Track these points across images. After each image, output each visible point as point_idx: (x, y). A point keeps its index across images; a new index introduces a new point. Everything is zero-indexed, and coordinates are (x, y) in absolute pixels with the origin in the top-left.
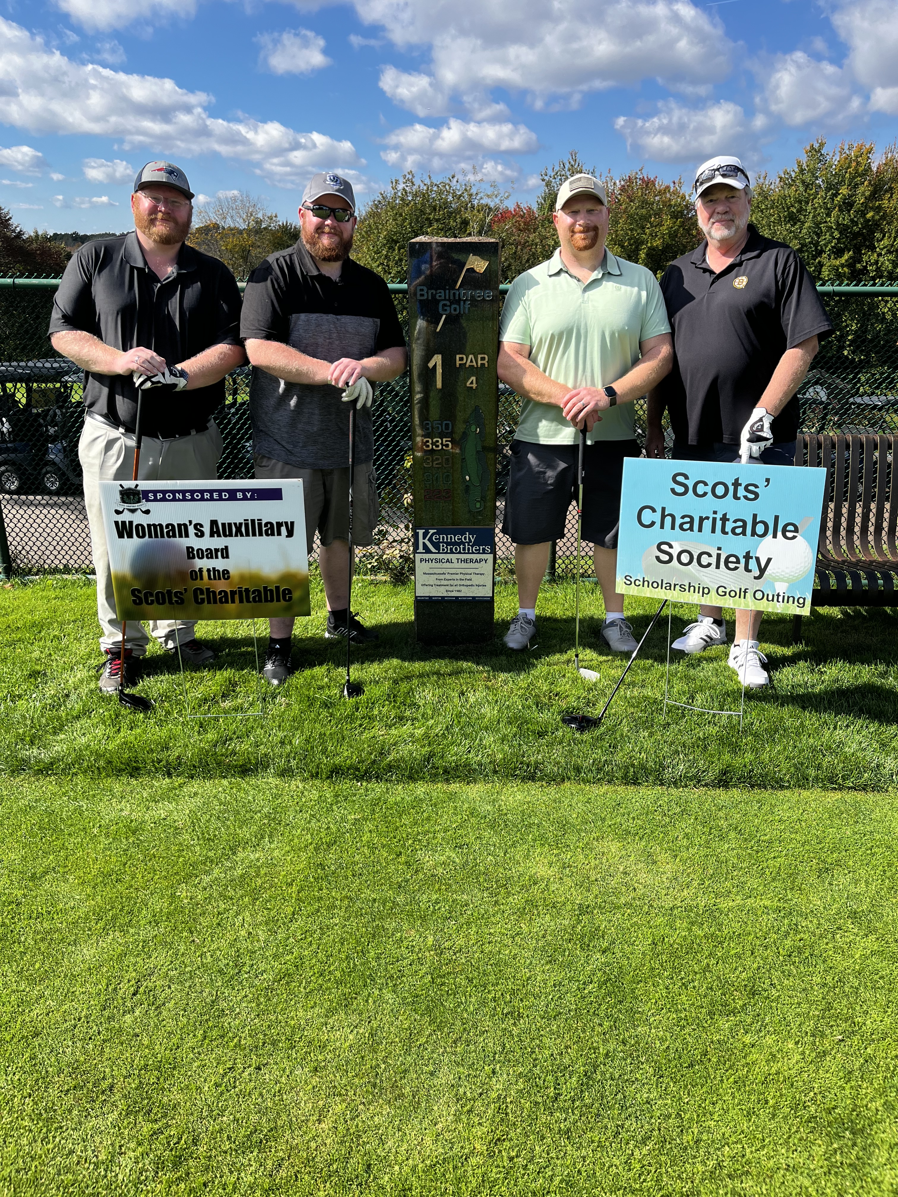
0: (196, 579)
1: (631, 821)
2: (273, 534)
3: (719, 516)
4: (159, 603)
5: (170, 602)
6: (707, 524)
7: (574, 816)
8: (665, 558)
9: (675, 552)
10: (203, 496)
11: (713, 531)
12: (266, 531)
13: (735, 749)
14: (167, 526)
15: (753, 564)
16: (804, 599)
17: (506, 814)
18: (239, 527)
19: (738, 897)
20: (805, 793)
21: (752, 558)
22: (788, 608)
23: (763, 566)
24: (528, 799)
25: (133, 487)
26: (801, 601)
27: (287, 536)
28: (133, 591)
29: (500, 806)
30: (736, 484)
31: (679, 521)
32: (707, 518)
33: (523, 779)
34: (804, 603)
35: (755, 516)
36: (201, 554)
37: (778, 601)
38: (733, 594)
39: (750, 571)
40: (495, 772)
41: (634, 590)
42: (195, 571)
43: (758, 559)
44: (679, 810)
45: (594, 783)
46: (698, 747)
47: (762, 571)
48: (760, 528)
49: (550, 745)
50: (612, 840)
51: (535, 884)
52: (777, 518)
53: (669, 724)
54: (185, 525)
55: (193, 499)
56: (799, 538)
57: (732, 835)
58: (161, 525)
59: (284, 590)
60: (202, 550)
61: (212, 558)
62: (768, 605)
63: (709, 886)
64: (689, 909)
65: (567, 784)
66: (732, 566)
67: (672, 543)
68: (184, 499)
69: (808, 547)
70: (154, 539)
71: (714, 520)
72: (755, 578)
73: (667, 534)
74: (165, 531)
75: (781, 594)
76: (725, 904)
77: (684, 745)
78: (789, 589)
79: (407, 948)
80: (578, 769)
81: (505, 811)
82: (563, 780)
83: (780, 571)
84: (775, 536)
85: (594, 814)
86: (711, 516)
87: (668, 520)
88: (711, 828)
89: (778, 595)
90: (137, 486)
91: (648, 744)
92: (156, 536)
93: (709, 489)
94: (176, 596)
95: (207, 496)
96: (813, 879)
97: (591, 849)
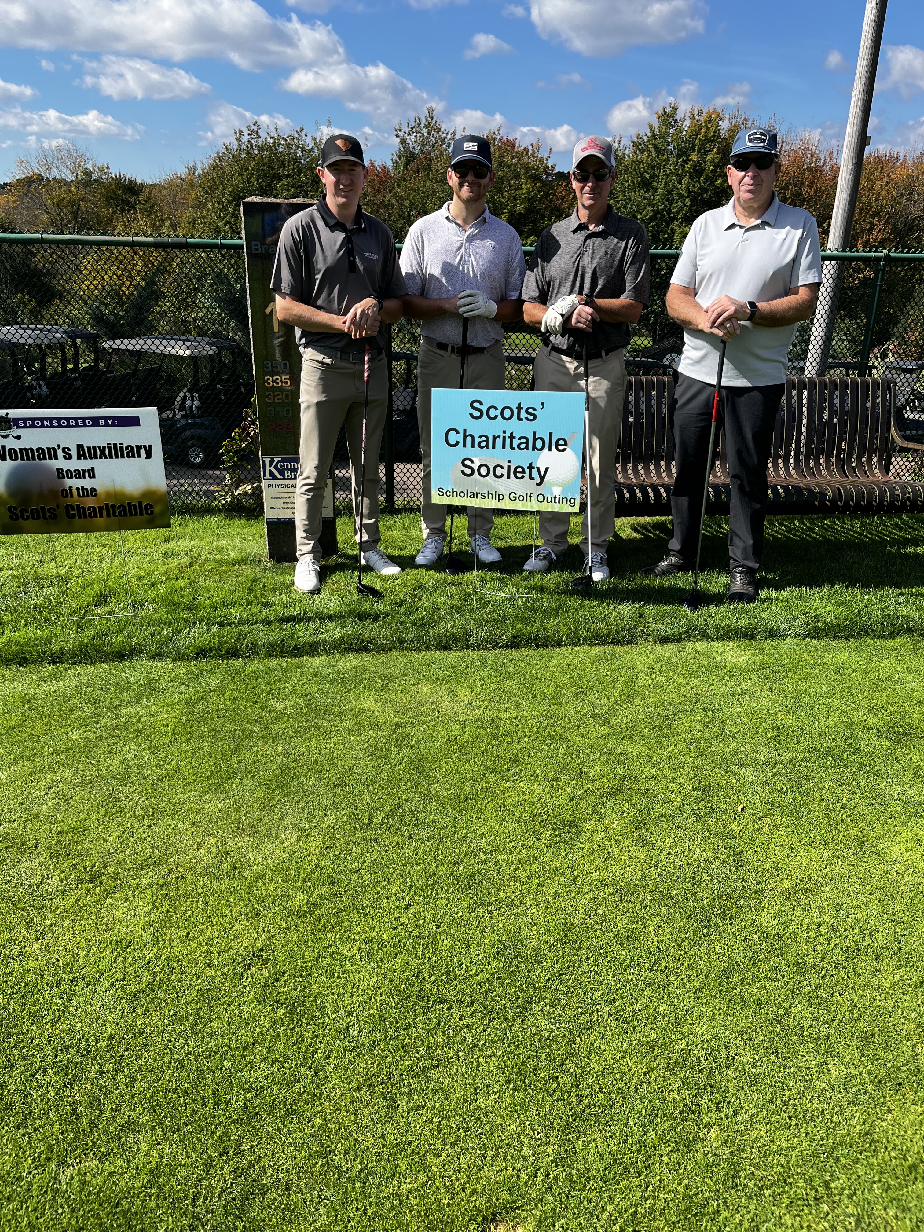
0: (67, 496)
2: (133, 456)
3: (507, 435)
4: (34, 518)
5: (45, 518)
6: (499, 442)
8: (468, 471)
9: (475, 466)
10: (69, 423)
11: (504, 447)
12: (128, 453)
14: (38, 450)
15: (535, 473)
16: (574, 500)
18: (103, 450)
20: (576, 648)
21: (534, 468)
23: (542, 474)
24: (362, 663)
25: (4, 415)
26: (572, 501)
27: (146, 458)
28: (10, 509)
29: (338, 669)
30: (519, 408)
31: (477, 440)
32: (499, 437)
34: (574, 503)
35: (534, 433)
36: (70, 474)
37: (555, 502)
38: (521, 498)
39: (533, 479)
40: (336, 648)
41: (446, 499)
42: (66, 490)
43: (538, 469)
44: (479, 663)
45: (414, 650)
47: (542, 478)
48: (539, 444)
50: (426, 684)
51: (363, 713)
52: (551, 434)
53: (477, 609)
54: (54, 449)
55: (60, 426)
56: (568, 450)
58: (31, 449)
59: (146, 505)
60: (71, 471)
61: (80, 477)
63: (494, 707)
64: (477, 720)
65: (393, 652)
66: (519, 475)
67: (473, 459)
68: (52, 426)
69: (575, 458)
70: (26, 462)
71: (504, 438)
72: (537, 484)
73: (468, 452)
74: (36, 454)
75: (558, 496)
76: (504, 716)
78: (562, 492)
79: (262, 755)
81: (342, 672)
82: (390, 650)
83: (555, 477)
84: (550, 450)
86: (502, 435)
87: (469, 439)
89: (555, 497)
90: (7, 414)
92: (28, 459)
93: (498, 413)
94: (50, 512)
95: (74, 423)
97: (408, 691)
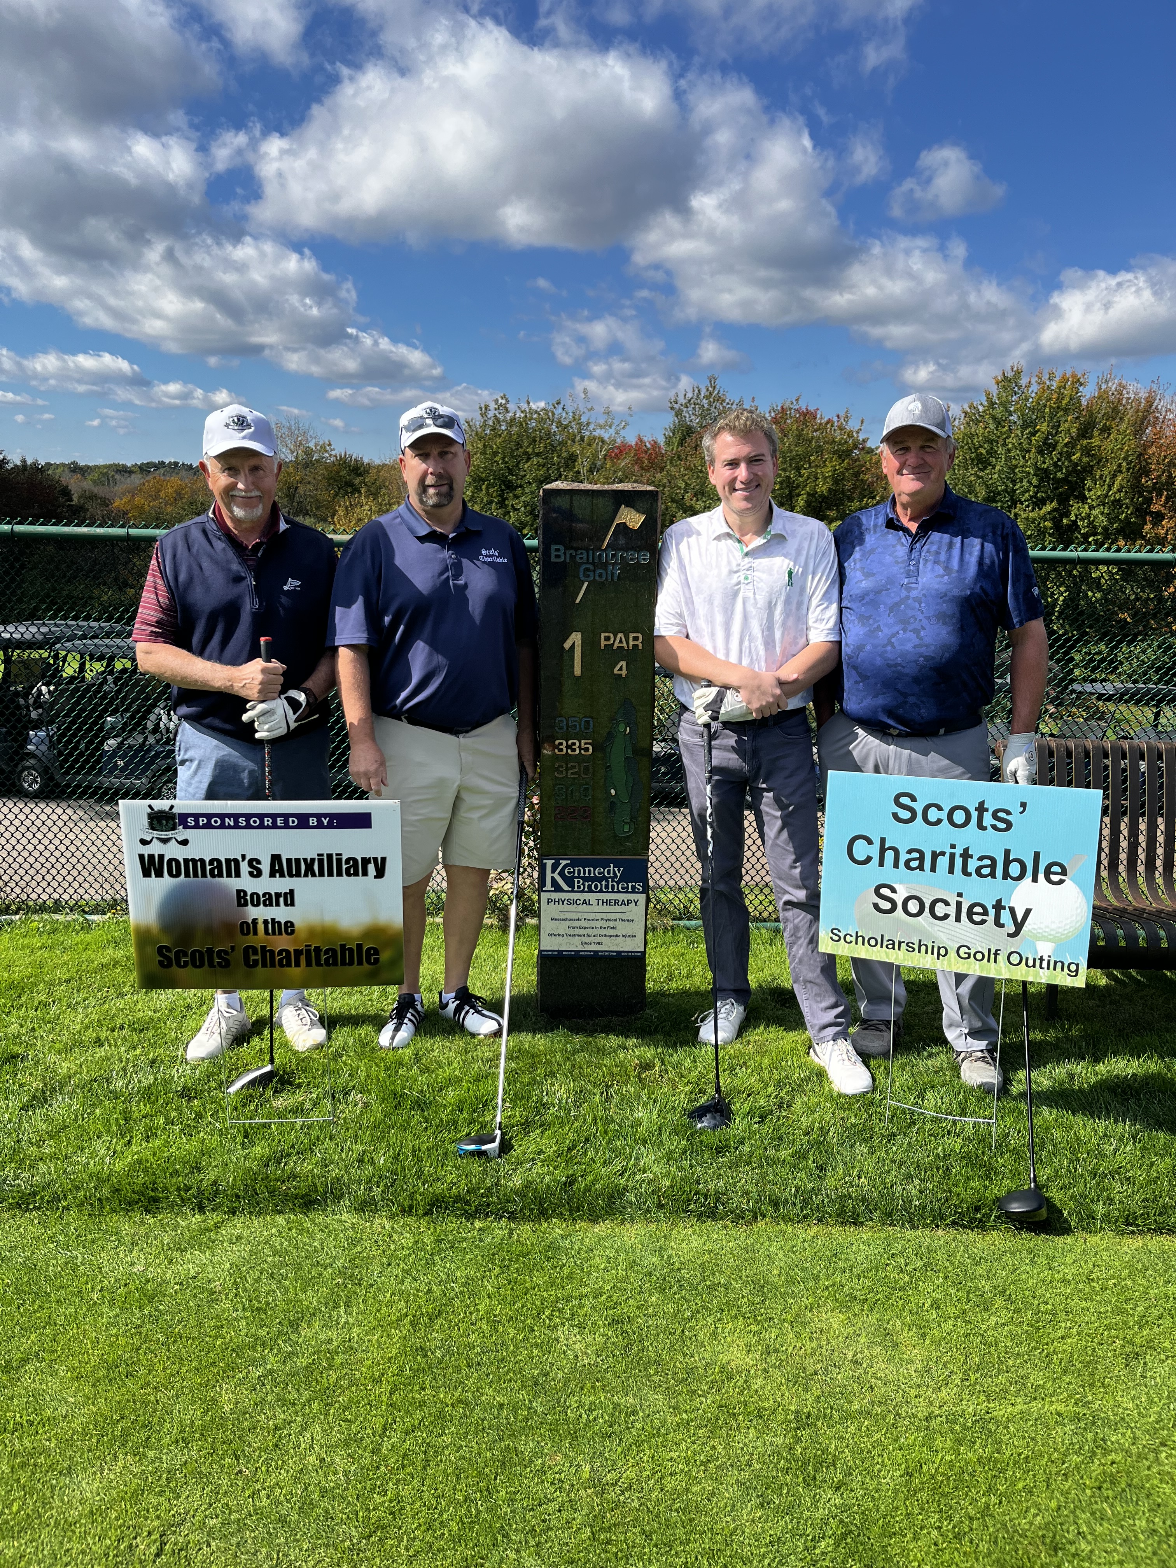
0: (248, 933)
1: (855, 1280)
2: (356, 874)
3: (958, 851)
4: (195, 966)
5: (211, 965)
6: (943, 862)
7: (776, 1272)
8: (887, 906)
9: (899, 898)
10: (262, 822)
11: (951, 871)
12: (348, 870)
13: (990, 1172)
14: (211, 862)
15: (1005, 916)
16: (1077, 965)
17: (679, 1270)
18: (309, 864)
19: (1019, 1400)
20: (1093, 1240)
21: (1004, 908)
22: (1056, 976)
23: (1019, 919)
24: (709, 1246)
25: (167, 809)
26: (1073, 967)
27: (376, 877)
28: (160, 949)
29: (670, 1257)
30: (981, 809)
31: (903, 857)
32: (943, 854)
33: (700, 1217)
34: (1077, 971)
35: (1007, 852)
36: (255, 900)
37: (1041, 967)
38: (979, 956)
39: (1003, 926)
40: (661, 1206)
41: (844, 947)
42: (247, 923)
43: (1012, 911)
44: (920, 1263)
45: (798, 1222)
46: (938, 1169)
47: (1019, 927)
48: (1015, 869)
49: (734, 1165)
50: (832, 1310)
51: (730, 1378)
52: (1037, 855)
53: (894, 1135)
54: (236, 861)
55: (248, 826)
56: (1068, 883)
57: (999, 1302)
58: (202, 861)
59: (369, 949)
60: (258, 895)
61: (271, 905)
62: (1027, 973)
63: (976, 1383)
64: (952, 1419)
65: (761, 1224)
66: (977, 918)
67: (896, 886)
68: (236, 826)
69: (1081, 895)
70: (192, 879)
71: (952, 856)
72: (1009, 935)
73: (888, 874)
74: (208, 868)
75: (1046, 958)
76: (1001, 1411)
77: (918, 1166)
78: (1054, 951)
79: (552, 1483)
80: (775, 1203)
81: (677, 1265)
82: (755, 1218)
83: (1042, 926)
84: (1035, 879)
85: (803, 1270)
86: (949, 851)
87: (889, 855)
88: (968, 1292)
89: (1041, 959)
90: (172, 807)
91: (869, 1165)
92: (196, 875)
93: (943, 815)
94: (219, 956)
95: (268, 822)
96: (1119, 1370)
97: (804, 1324)
